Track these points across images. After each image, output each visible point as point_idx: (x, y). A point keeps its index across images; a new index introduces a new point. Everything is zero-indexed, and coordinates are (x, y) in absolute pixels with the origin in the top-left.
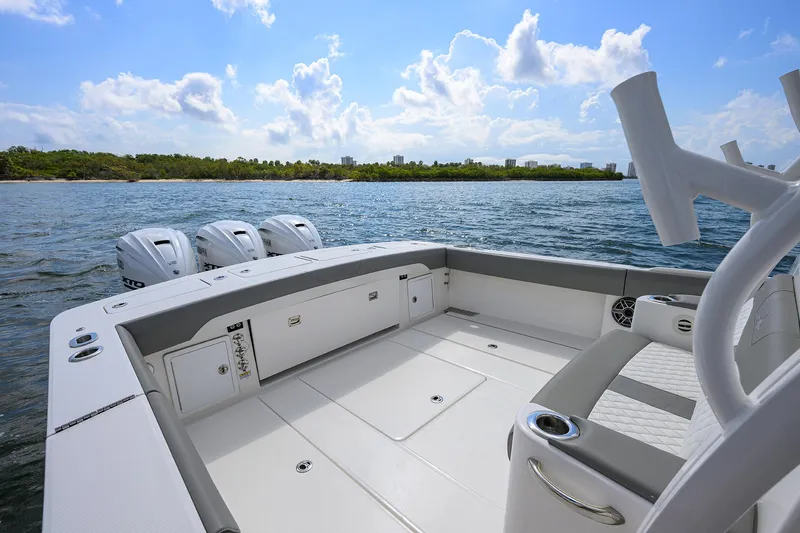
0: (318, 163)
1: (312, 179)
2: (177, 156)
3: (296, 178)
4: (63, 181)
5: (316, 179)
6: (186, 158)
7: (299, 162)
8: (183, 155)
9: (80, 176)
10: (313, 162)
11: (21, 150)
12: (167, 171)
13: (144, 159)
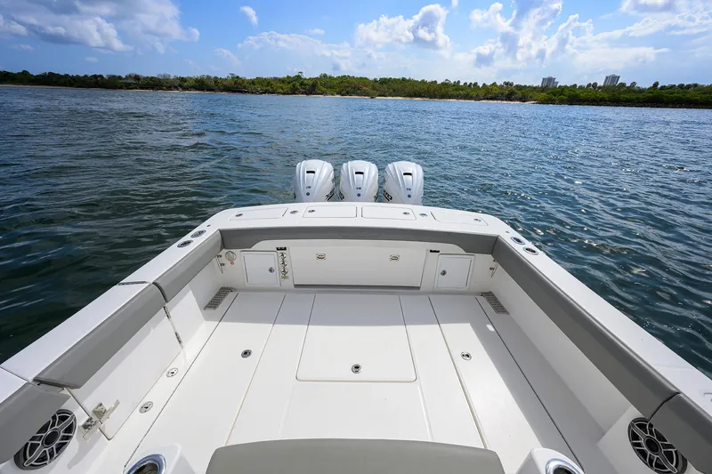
0: (511, 84)
1: (497, 100)
2: (404, 79)
3: (484, 99)
4: (339, 96)
5: (502, 100)
6: (409, 80)
7: (494, 84)
8: (408, 78)
9: (348, 94)
10: (507, 84)
11: (325, 76)
12: (394, 91)
13: (384, 81)
